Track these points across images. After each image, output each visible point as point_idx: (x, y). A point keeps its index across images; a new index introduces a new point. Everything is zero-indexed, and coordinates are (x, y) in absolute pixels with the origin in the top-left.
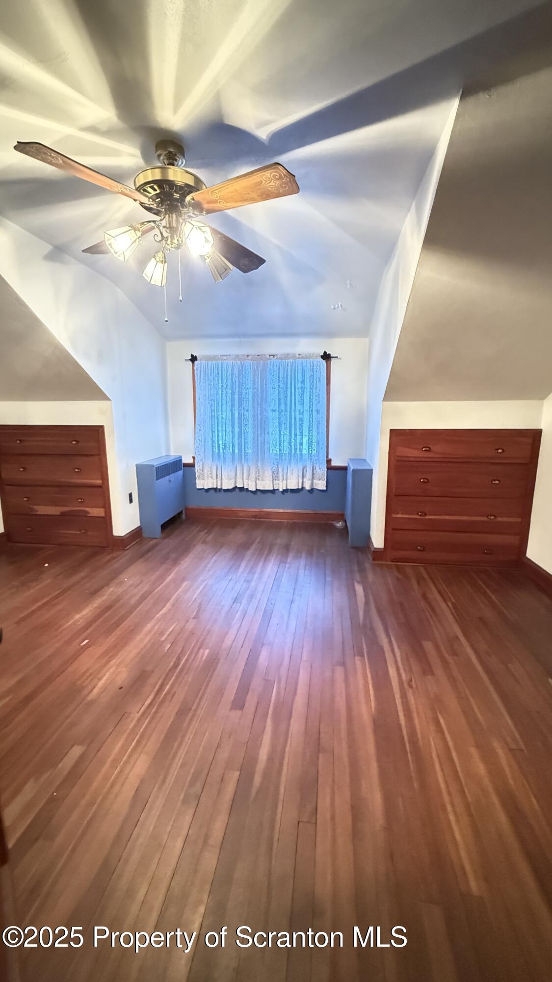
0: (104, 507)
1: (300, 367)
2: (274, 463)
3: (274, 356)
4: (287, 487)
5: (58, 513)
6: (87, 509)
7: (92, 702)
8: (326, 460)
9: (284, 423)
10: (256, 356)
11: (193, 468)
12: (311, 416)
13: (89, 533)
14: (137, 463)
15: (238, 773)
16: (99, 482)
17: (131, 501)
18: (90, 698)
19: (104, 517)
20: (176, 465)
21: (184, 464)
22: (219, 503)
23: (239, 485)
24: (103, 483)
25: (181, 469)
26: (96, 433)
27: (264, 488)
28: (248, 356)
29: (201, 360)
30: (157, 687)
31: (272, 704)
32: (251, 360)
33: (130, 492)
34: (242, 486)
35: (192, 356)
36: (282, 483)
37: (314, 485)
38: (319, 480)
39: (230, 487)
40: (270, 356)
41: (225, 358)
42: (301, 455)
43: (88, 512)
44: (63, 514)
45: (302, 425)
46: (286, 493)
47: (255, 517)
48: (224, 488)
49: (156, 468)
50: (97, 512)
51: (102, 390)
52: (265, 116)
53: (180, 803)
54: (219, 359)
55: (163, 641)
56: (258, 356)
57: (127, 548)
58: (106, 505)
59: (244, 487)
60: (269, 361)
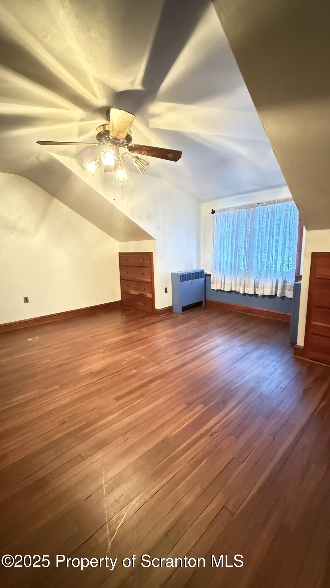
0: (152, 293)
1: (278, 210)
2: (257, 276)
3: (260, 203)
4: (263, 293)
5: (136, 294)
6: (146, 294)
7: (78, 373)
8: (295, 276)
9: (264, 249)
10: (249, 206)
11: (210, 277)
12: (284, 243)
13: (146, 305)
14: (173, 272)
15: (85, 423)
16: (150, 280)
17: (166, 292)
18: (79, 371)
19: (151, 298)
20: (200, 274)
21: (205, 274)
22: (223, 299)
23: (233, 289)
24: (152, 281)
25: (203, 277)
26: (149, 256)
27: (248, 292)
28: (243, 206)
29: (217, 212)
30: (102, 377)
31: (132, 405)
32: (246, 208)
33: (166, 287)
34: (235, 290)
35: (212, 210)
36: (260, 290)
37: (285, 294)
38: (288, 290)
39: (228, 290)
40: (258, 204)
41: (230, 209)
42: (275, 271)
43: (146, 295)
44: (138, 295)
45: (277, 250)
46: (264, 298)
47: (244, 310)
48: (226, 290)
49: (180, 275)
50: (149, 295)
51: (149, 234)
52: (130, 79)
53: (59, 420)
54: (227, 211)
55: (125, 360)
56: (250, 205)
57: (159, 316)
58: (153, 292)
59: (236, 291)
60: (257, 208)
